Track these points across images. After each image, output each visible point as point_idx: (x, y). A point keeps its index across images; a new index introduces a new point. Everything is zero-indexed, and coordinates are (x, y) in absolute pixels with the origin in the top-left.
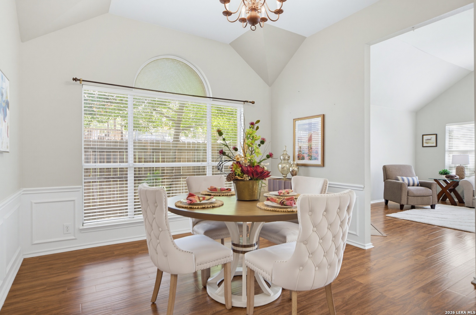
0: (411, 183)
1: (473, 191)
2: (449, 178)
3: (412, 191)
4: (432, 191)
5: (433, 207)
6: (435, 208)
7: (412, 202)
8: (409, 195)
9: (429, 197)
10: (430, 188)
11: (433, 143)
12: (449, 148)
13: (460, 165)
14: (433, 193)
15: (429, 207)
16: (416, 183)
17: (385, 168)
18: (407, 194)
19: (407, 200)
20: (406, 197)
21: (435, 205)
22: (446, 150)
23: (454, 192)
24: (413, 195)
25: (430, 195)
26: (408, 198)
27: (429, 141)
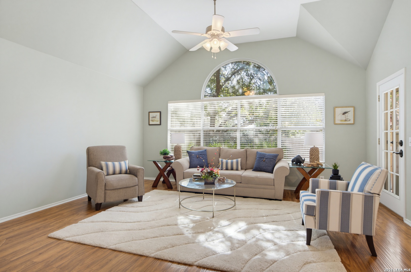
0: (118, 169)
1: (183, 173)
2: (166, 159)
3: (111, 182)
4: (138, 179)
5: (140, 199)
6: (143, 200)
7: (112, 197)
8: (107, 188)
9: (134, 187)
10: (136, 176)
11: (158, 121)
12: (171, 127)
13: (178, 144)
14: (138, 181)
15: (136, 199)
16: (124, 169)
17: (89, 151)
18: (103, 187)
19: (105, 197)
20: (103, 192)
21: (142, 197)
22: (168, 128)
23: (172, 173)
24: (113, 188)
25: (136, 185)
26: (105, 193)
27: (155, 118)
